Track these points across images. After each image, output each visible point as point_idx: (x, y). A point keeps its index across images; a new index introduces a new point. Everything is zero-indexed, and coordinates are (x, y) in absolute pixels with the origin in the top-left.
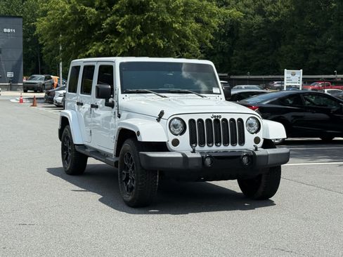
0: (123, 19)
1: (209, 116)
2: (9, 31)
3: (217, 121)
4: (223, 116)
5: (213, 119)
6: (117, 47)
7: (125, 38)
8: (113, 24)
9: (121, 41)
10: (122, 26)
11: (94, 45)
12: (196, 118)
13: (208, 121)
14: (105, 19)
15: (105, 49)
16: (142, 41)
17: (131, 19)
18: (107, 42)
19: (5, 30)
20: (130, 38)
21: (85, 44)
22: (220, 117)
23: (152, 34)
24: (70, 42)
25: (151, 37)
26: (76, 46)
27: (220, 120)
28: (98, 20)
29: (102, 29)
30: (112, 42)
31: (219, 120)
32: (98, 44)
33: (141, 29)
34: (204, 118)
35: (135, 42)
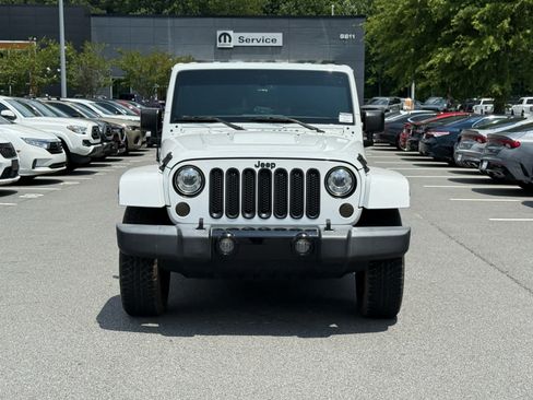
0: (482, 10)
1: (251, 164)
2: (346, 37)
3: (265, 173)
4: (280, 165)
5: (257, 170)
6: (471, 53)
7: (485, 39)
8: (468, 19)
9: (479, 44)
10: (481, 20)
11: (440, 52)
12: (225, 166)
13: (248, 172)
14: (455, 12)
15: (454, 57)
16: (511, 42)
17: (496, 9)
18: (457, 46)
19: (342, 36)
20: (492, 38)
21: (427, 51)
22: (273, 165)
23: (528, 31)
24: (407, 48)
25: (526, 36)
26: (415, 54)
27: (273, 171)
28: (447, 14)
29: (451, 27)
30: (465, 45)
31: (269, 172)
32: (445, 49)
33: (510, 24)
34: (241, 167)
35: (500, 44)
